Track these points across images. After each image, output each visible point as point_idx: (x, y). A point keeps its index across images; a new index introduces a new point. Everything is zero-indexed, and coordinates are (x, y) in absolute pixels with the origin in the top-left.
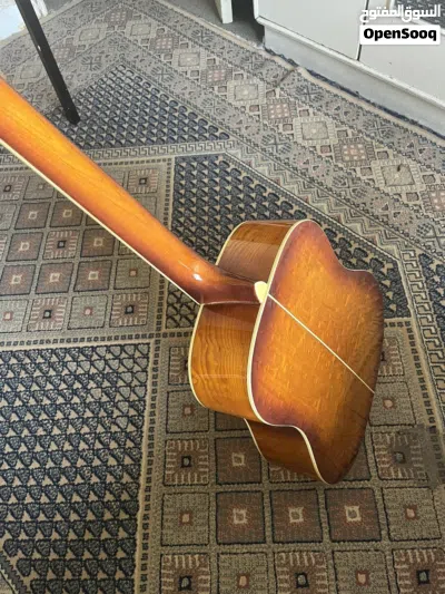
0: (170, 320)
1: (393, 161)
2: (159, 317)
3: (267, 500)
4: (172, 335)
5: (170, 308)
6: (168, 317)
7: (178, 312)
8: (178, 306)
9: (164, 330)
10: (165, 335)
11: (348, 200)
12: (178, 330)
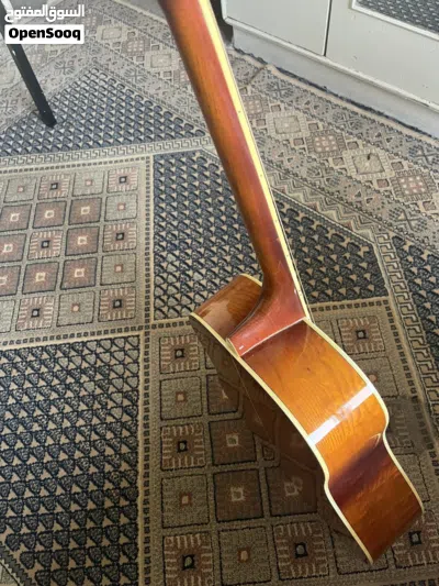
0: (158, 312)
1: (363, 151)
2: (147, 309)
3: (262, 477)
4: (161, 326)
5: (158, 301)
6: (156, 309)
7: (165, 303)
8: (165, 298)
9: (152, 322)
10: (154, 327)
11: (323, 189)
12: (166, 321)
